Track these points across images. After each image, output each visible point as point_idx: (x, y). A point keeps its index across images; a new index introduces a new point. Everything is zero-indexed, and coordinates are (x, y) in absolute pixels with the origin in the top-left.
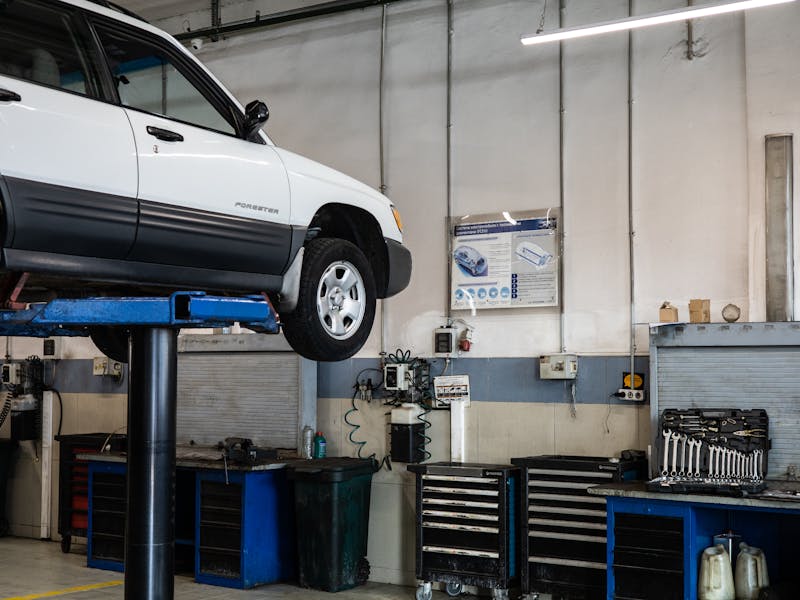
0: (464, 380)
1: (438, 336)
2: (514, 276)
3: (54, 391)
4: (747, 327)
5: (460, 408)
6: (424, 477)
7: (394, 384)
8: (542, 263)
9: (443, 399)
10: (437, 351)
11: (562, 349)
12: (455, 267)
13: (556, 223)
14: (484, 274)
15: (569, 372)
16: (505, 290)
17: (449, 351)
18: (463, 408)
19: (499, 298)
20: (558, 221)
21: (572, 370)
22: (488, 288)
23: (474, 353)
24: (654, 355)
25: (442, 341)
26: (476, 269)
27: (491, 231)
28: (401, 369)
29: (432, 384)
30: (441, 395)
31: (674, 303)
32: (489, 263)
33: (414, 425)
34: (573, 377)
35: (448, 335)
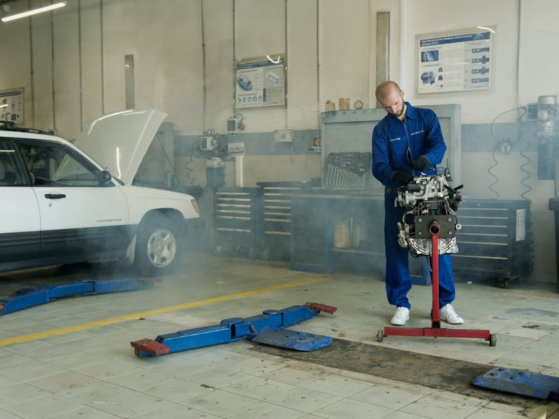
0: (242, 145)
1: (229, 122)
2: (264, 90)
3: (55, 158)
4: (365, 111)
5: (240, 159)
6: (217, 193)
7: (206, 148)
8: (277, 82)
9: (232, 155)
10: (229, 130)
11: (287, 127)
12: (237, 85)
13: (284, 61)
14: (250, 89)
15: (288, 139)
16: (260, 97)
17: (234, 130)
18: (241, 160)
19: (257, 102)
20: (284, 60)
21: (290, 137)
22: (252, 96)
23: (246, 131)
24: (323, 128)
25: (231, 125)
26: (246, 86)
27: (254, 66)
28: (209, 139)
29: (227, 147)
30: (231, 153)
31: (333, 101)
32: (253, 84)
33: (217, 168)
34: (291, 141)
35: (234, 122)
